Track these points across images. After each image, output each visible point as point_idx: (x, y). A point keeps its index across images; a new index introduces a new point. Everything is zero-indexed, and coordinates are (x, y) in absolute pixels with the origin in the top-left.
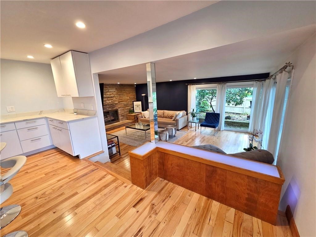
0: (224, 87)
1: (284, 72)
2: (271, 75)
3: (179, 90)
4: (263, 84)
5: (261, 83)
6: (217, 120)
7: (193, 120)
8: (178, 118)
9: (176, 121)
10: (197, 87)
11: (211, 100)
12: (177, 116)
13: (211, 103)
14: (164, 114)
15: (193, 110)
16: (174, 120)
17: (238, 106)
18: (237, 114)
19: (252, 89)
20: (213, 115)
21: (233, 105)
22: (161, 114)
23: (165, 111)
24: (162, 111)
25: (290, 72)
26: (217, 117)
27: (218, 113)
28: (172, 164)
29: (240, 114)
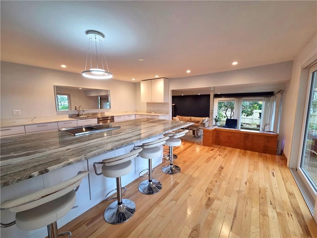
0: (240, 100)
1: (279, 93)
2: (274, 93)
3: (203, 101)
4: (269, 99)
5: (268, 98)
6: (235, 124)
7: (216, 124)
8: (204, 122)
9: (203, 124)
10: (219, 100)
11: (226, 111)
12: (203, 121)
13: (226, 113)
14: (191, 120)
15: (216, 117)
16: (201, 124)
17: (248, 117)
18: (247, 124)
19: (260, 103)
20: (232, 121)
21: (244, 115)
22: (188, 120)
23: (192, 117)
24: (190, 117)
25: (282, 93)
26: (235, 122)
27: (236, 119)
28: (224, 136)
29: (250, 124)
